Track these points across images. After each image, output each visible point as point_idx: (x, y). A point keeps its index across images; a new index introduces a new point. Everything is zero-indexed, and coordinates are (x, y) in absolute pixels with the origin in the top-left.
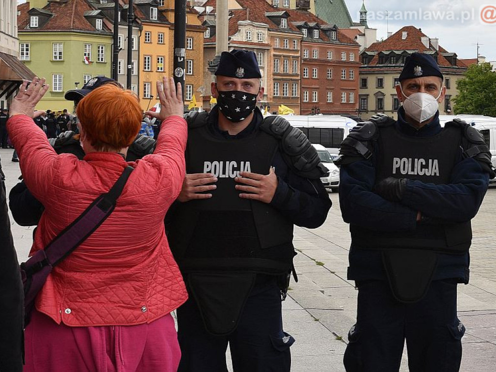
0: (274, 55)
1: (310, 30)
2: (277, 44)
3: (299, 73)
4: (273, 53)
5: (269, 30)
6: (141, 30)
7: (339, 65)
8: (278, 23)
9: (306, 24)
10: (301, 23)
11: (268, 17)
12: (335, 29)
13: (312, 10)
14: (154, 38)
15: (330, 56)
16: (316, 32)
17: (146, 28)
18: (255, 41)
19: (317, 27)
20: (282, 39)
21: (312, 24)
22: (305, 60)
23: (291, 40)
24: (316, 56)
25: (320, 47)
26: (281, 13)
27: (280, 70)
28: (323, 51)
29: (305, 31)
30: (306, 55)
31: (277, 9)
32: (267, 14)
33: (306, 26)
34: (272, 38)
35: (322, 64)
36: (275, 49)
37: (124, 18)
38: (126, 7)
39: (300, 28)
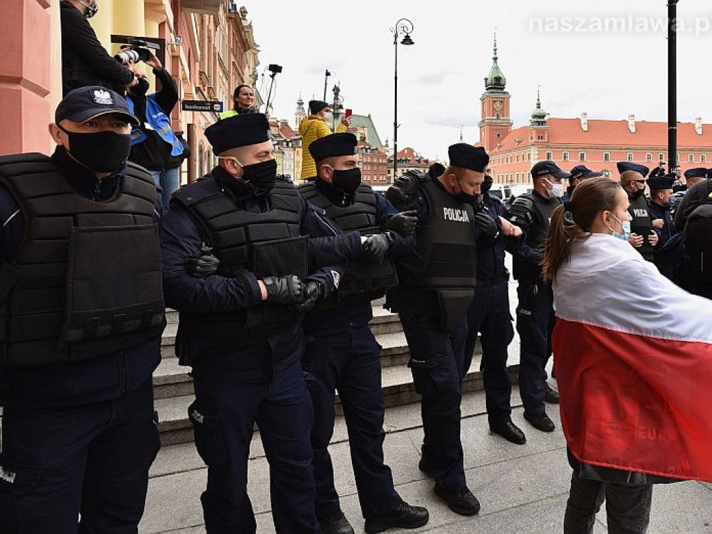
1: (366, 149)
6: (295, 150)
7: (379, 164)
12: (377, 149)
13: (367, 141)
15: (375, 161)
16: (369, 150)
19: (369, 148)
21: (367, 147)
25: (370, 157)
28: (372, 158)
30: (365, 161)
35: (372, 164)
37: (287, 145)
38: (288, 140)
39: (362, 148)
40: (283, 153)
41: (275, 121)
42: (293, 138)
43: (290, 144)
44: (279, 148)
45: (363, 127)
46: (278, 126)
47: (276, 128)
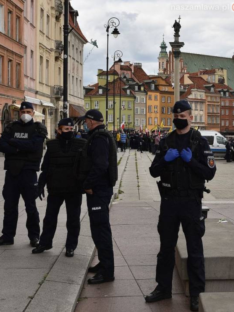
0: (208, 104)
1: (225, 93)
2: (209, 99)
3: (219, 112)
4: (207, 103)
5: (205, 93)
6: (147, 94)
8: (210, 90)
9: (222, 90)
10: (220, 89)
11: (205, 87)
13: (226, 83)
14: (153, 98)
16: (227, 93)
17: (149, 93)
18: (199, 98)
19: (228, 91)
20: (211, 97)
21: (225, 90)
22: (222, 106)
23: (216, 97)
24: (227, 104)
25: (229, 100)
26: (211, 85)
27: (211, 111)
28: (231, 102)
29: (222, 93)
30: (223, 104)
31: (209, 83)
32: (204, 86)
33: (222, 91)
34: (207, 96)
35: (230, 108)
36: (208, 102)
37: (139, 89)
38: (140, 84)
39: (220, 92)
40: (135, 98)
41: (128, 64)
42: (146, 81)
43: (142, 89)
44: (131, 92)
45: (222, 69)
46: (131, 70)
47: (129, 72)
